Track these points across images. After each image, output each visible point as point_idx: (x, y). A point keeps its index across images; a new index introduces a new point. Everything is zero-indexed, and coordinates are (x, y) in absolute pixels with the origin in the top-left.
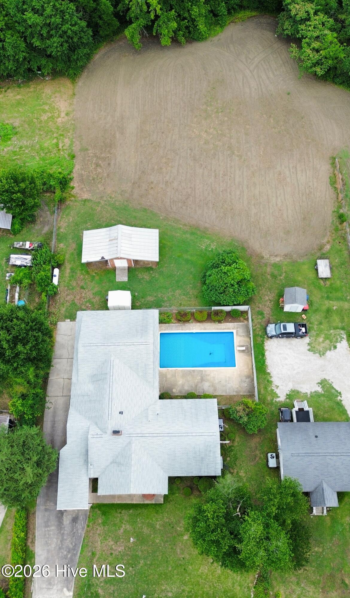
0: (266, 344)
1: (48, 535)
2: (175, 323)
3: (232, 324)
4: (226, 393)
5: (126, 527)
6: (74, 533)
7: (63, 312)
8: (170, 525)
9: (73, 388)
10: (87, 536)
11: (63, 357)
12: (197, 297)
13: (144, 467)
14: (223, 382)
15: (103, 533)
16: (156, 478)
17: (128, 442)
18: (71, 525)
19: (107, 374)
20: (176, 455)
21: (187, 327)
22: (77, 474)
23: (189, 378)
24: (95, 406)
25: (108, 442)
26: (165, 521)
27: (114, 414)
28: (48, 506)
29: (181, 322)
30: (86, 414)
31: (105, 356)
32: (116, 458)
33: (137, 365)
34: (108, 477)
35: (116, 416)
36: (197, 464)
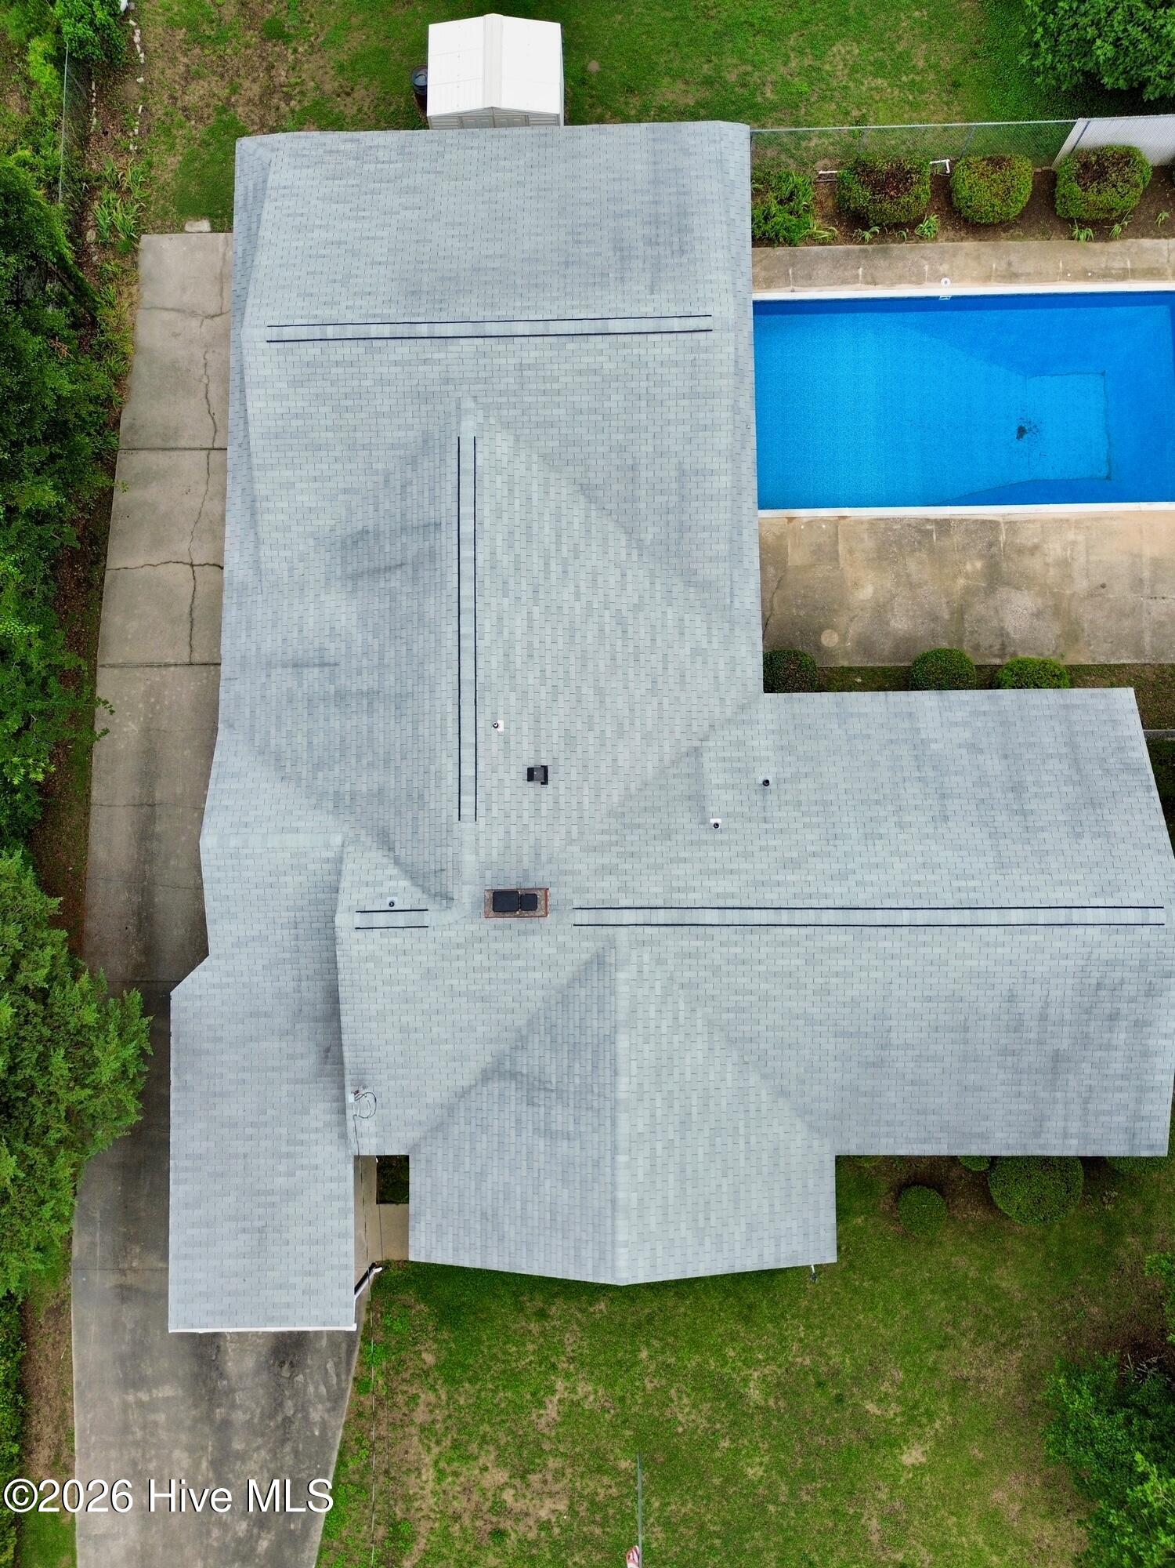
1: (144, 1428)
2: (834, 240)
4: (1139, 651)
5: (574, 1390)
6: (287, 1421)
7: (168, 176)
8: (820, 1384)
9: (230, 616)
10: (358, 1441)
11: (183, 443)
12: (956, 85)
13: (694, 1110)
14: (1120, 590)
15: (449, 1422)
16: (765, 1170)
17: (585, 956)
18: (264, 1377)
19: (437, 525)
20: (893, 1035)
21: (900, 265)
22: (284, 1131)
23: (916, 566)
24: (370, 731)
25: (461, 952)
26: (793, 1364)
27: (495, 783)
28: (135, 1271)
29: (867, 235)
30: (320, 775)
31: (423, 408)
32: (516, 1048)
33: (630, 474)
34: (467, 1160)
35: (507, 792)
36: (1023, 1088)
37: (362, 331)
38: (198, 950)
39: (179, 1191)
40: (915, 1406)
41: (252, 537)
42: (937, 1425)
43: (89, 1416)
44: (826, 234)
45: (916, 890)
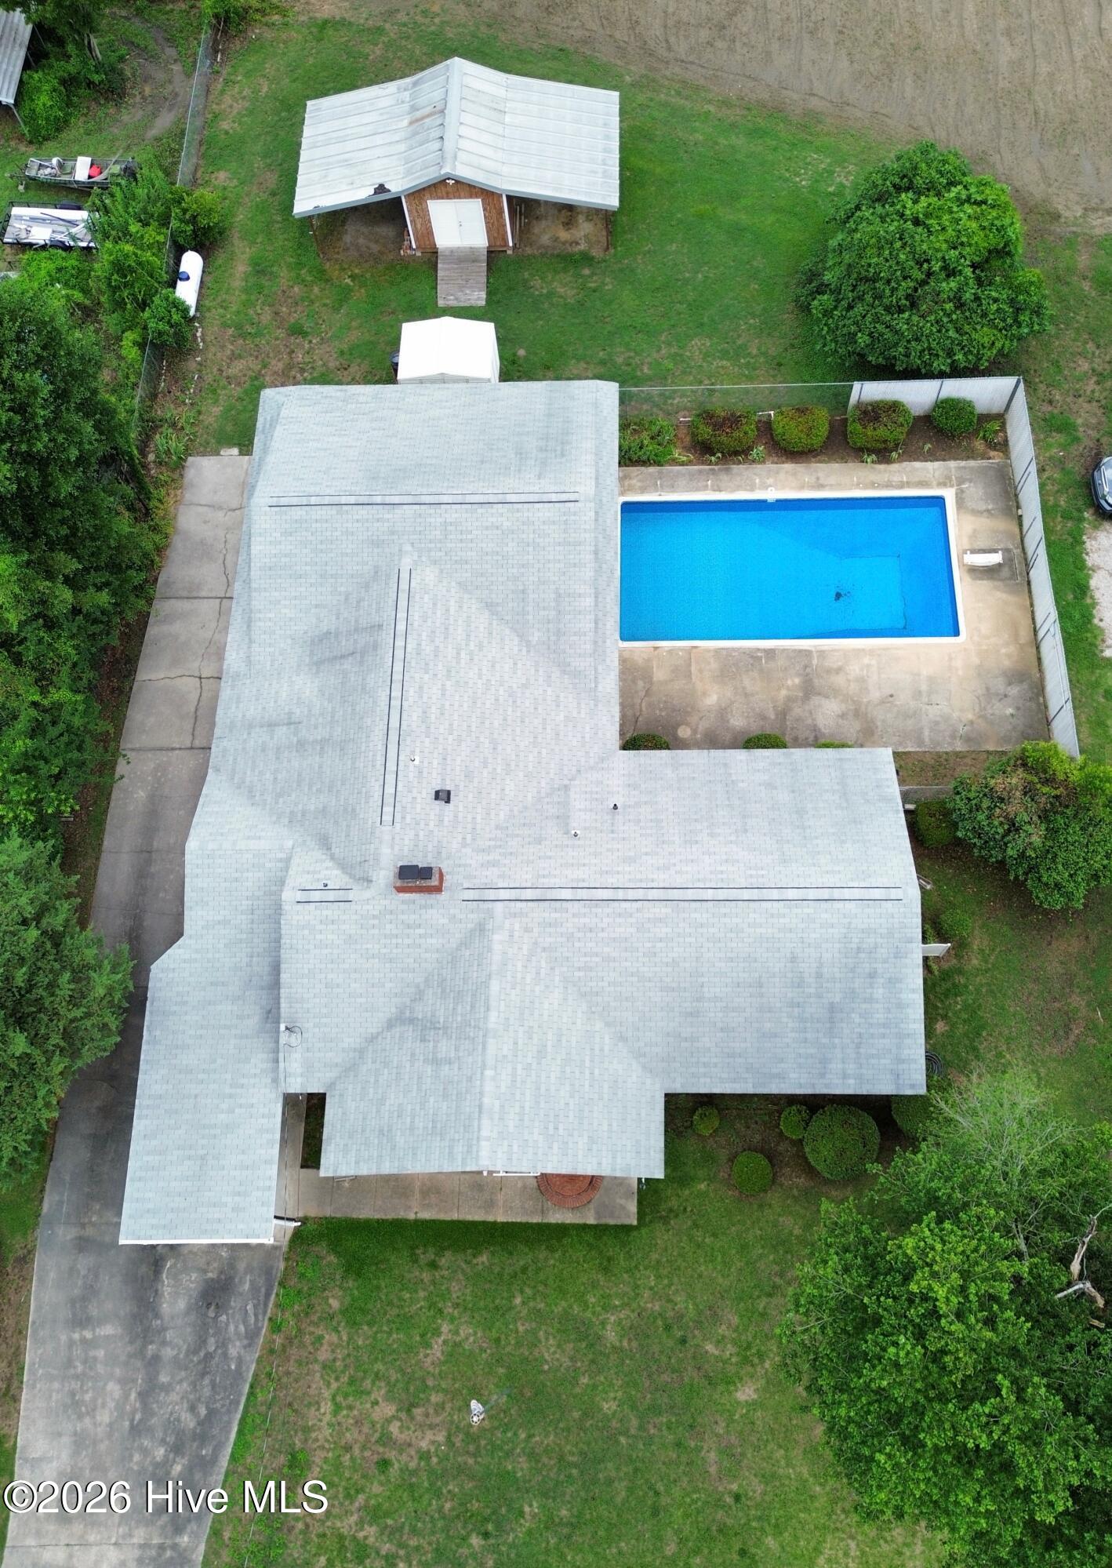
0: (1089, 544)
1: (85, 1362)
2: (690, 463)
3: (937, 464)
4: (920, 742)
5: (457, 1333)
6: (209, 1356)
7: (211, 420)
8: (668, 1328)
10: (268, 1375)
11: (203, 594)
12: (780, 365)
13: (549, 1044)
14: (904, 699)
15: (348, 1361)
16: (606, 1096)
17: (470, 926)
18: (193, 1317)
19: (380, 626)
20: (705, 989)
21: (738, 479)
22: (228, 1076)
23: (750, 682)
24: (320, 767)
25: (376, 922)
26: (645, 1309)
27: (410, 800)
28: (94, 1225)
29: (713, 458)
30: (281, 800)
31: (375, 550)
32: (415, 1000)
33: (521, 596)
34: (371, 1090)
35: (418, 807)
36: (809, 1035)
37: (336, 500)
38: (176, 933)
39: (139, 1126)
40: (749, 1347)
41: (247, 641)
42: (767, 1365)
43: (40, 1352)
44: (685, 459)
45: (720, 876)
